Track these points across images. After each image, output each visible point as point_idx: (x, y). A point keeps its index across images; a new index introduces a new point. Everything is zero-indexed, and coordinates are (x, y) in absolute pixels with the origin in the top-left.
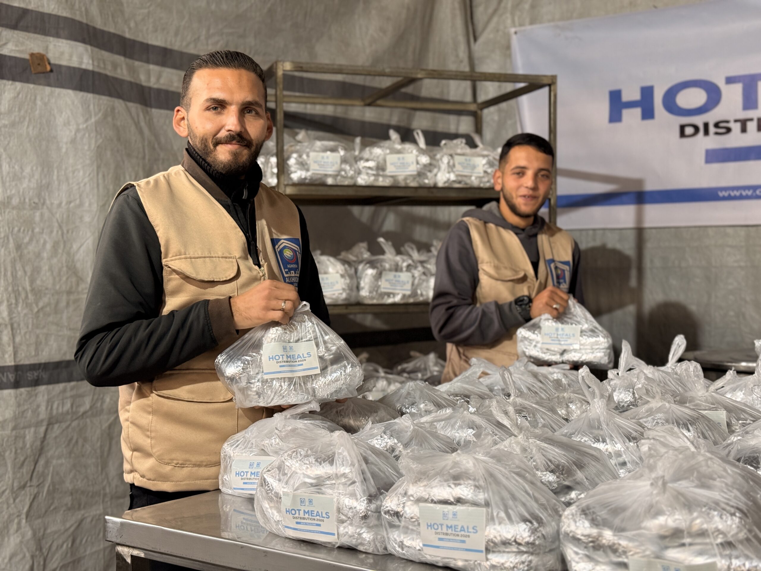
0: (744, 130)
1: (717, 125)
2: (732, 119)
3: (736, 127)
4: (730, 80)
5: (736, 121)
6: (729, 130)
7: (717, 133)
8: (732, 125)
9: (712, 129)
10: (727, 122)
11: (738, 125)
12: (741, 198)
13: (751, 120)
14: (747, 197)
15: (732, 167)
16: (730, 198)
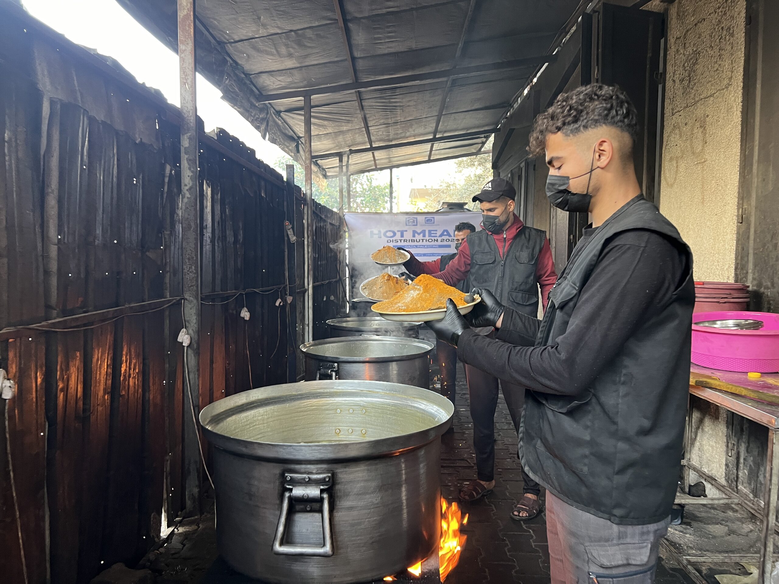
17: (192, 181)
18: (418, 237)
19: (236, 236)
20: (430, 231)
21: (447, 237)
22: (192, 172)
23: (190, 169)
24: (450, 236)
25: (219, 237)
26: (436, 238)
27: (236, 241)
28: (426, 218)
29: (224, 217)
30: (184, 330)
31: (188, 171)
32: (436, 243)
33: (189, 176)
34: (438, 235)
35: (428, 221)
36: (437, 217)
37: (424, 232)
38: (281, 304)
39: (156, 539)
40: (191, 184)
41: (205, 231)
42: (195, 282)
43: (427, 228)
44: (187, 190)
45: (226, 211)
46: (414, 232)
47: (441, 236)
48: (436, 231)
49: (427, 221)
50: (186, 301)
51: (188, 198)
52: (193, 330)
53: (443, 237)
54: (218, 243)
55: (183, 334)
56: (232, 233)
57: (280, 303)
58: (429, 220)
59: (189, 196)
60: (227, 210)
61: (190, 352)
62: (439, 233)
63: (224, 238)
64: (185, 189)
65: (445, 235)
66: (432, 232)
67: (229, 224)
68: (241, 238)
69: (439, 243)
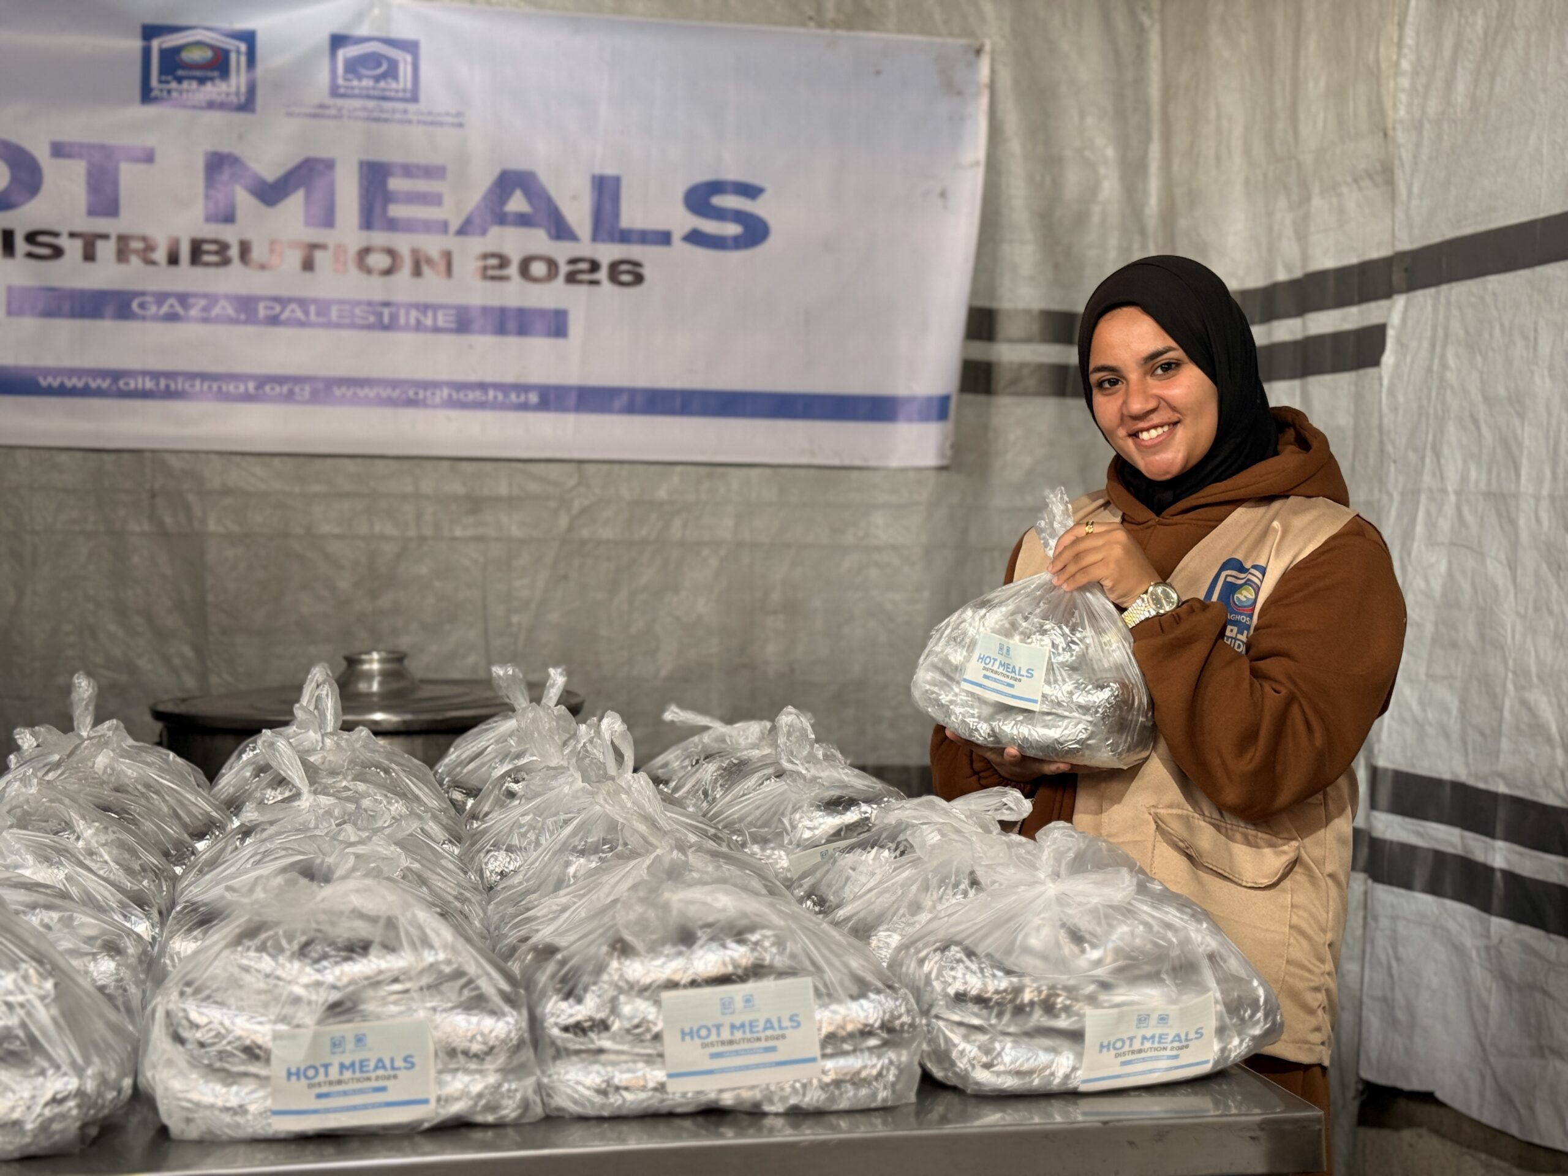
0: (89, 255)
1: (31, 238)
2: (65, 230)
3: (73, 249)
4: (59, 150)
5: (72, 235)
6: (58, 252)
7: (30, 255)
8: (64, 242)
9: (21, 246)
10: (56, 235)
11: (78, 244)
12: (86, 392)
13: (105, 237)
14: (99, 393)
15: (65, 328)
16: (62, 391)
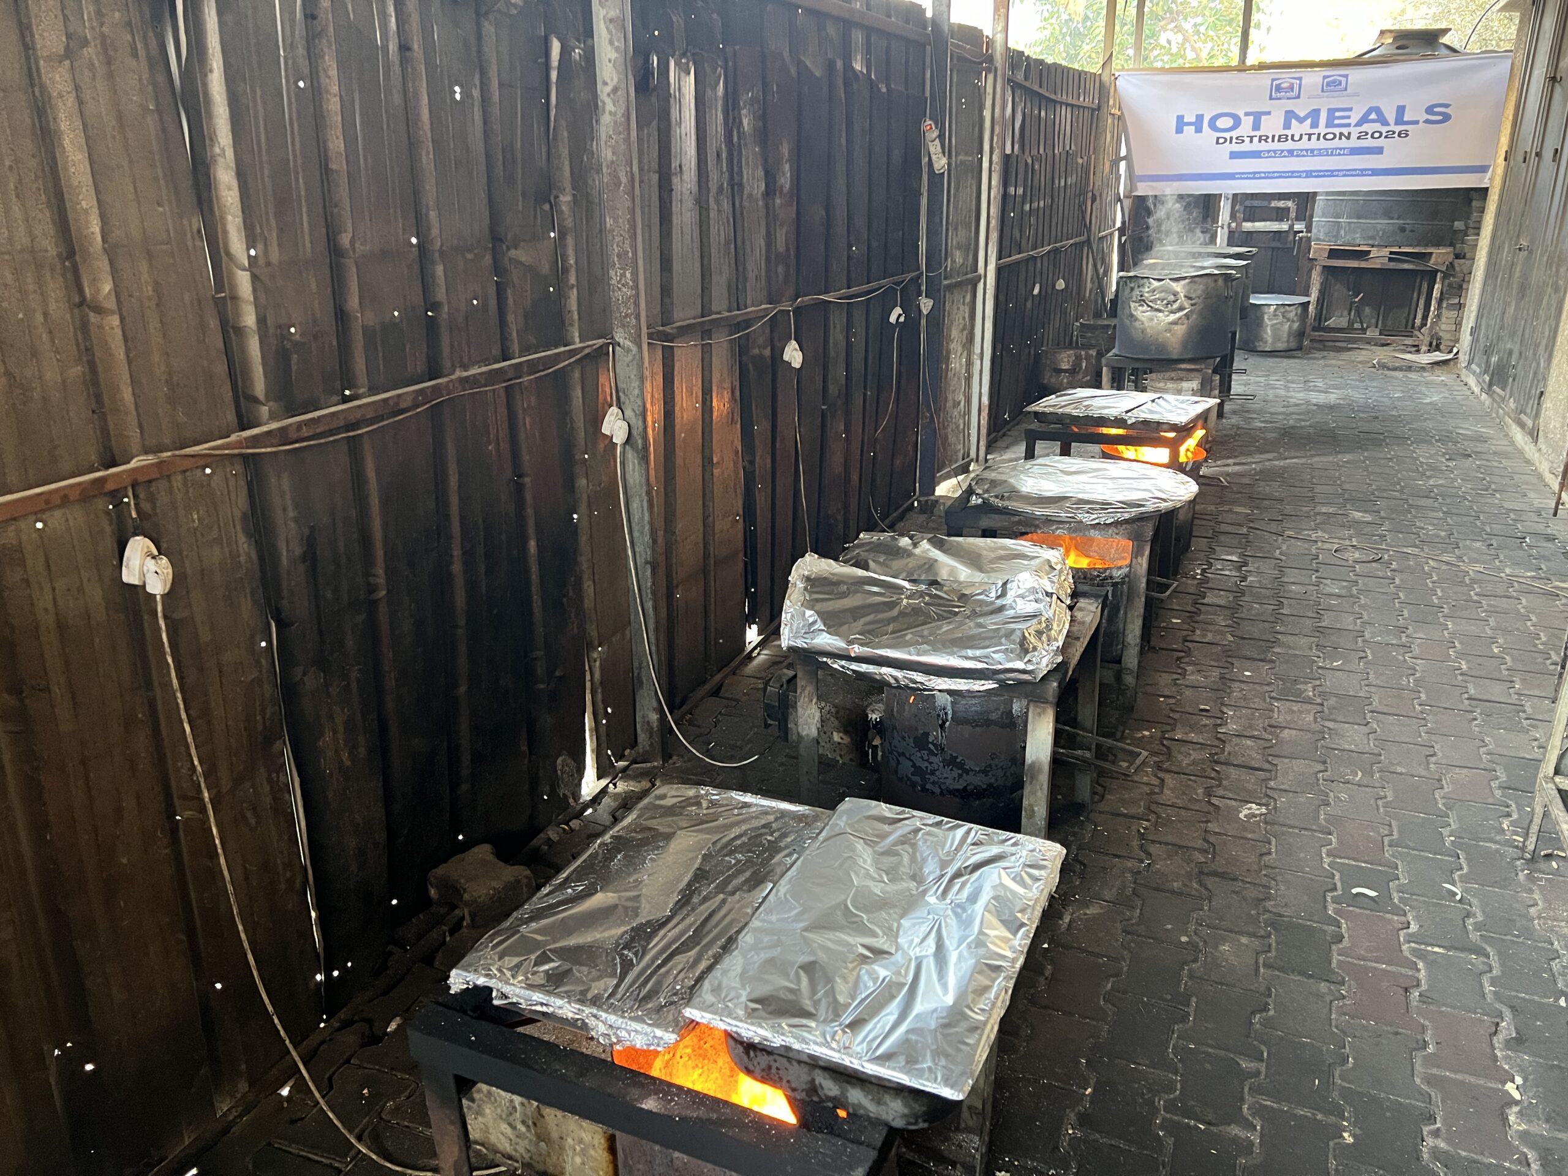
17: (618, 72)
18: (1296, 129)
19: (770, 177)
20: (1331, 112)
21: (1377, 126)
22: (617, 49)
23: (611, 42)
24: (1385, 123)
25: (721, 189)
26: (1345, 131)
27: (770, 191)
28: (1325, 77)
29: (735, 139)
30: (614, 410)
31: (609, 48)
32: (1344, 143)
33: (610, 61)
34: (1353, 120)
35: (1331, 86)
36: (1356, 75)
37: (1315, 114)
38: (902, 319)
39: (571, 800)
40: (616, 80)
41: (675, 180)
42: (632, 307)
43: (1324, 106)
44: (609, 95)
45: (741, 122)
46: (1290, 115)
47: (1359, 124)
48: (1350, 109)
49: (1328, 84)
50: (617, 348)
51: (610, 113)
52: (633, 410)
53: (1367, 127)
54: (717, 201)
55: (613, 418)
56: (760, 173)
57: (900, 315)
58: (1334, 82)
59: (613, 109)
60: (745, 122)
61: (630, 454)
62: (1355, 117)
63: (736, 186)
64: (604, 91)
65: (1373, 121)
66: (1337, 114)
67: (751, 153)
68: (785, 179)
69: (1354, 143)
